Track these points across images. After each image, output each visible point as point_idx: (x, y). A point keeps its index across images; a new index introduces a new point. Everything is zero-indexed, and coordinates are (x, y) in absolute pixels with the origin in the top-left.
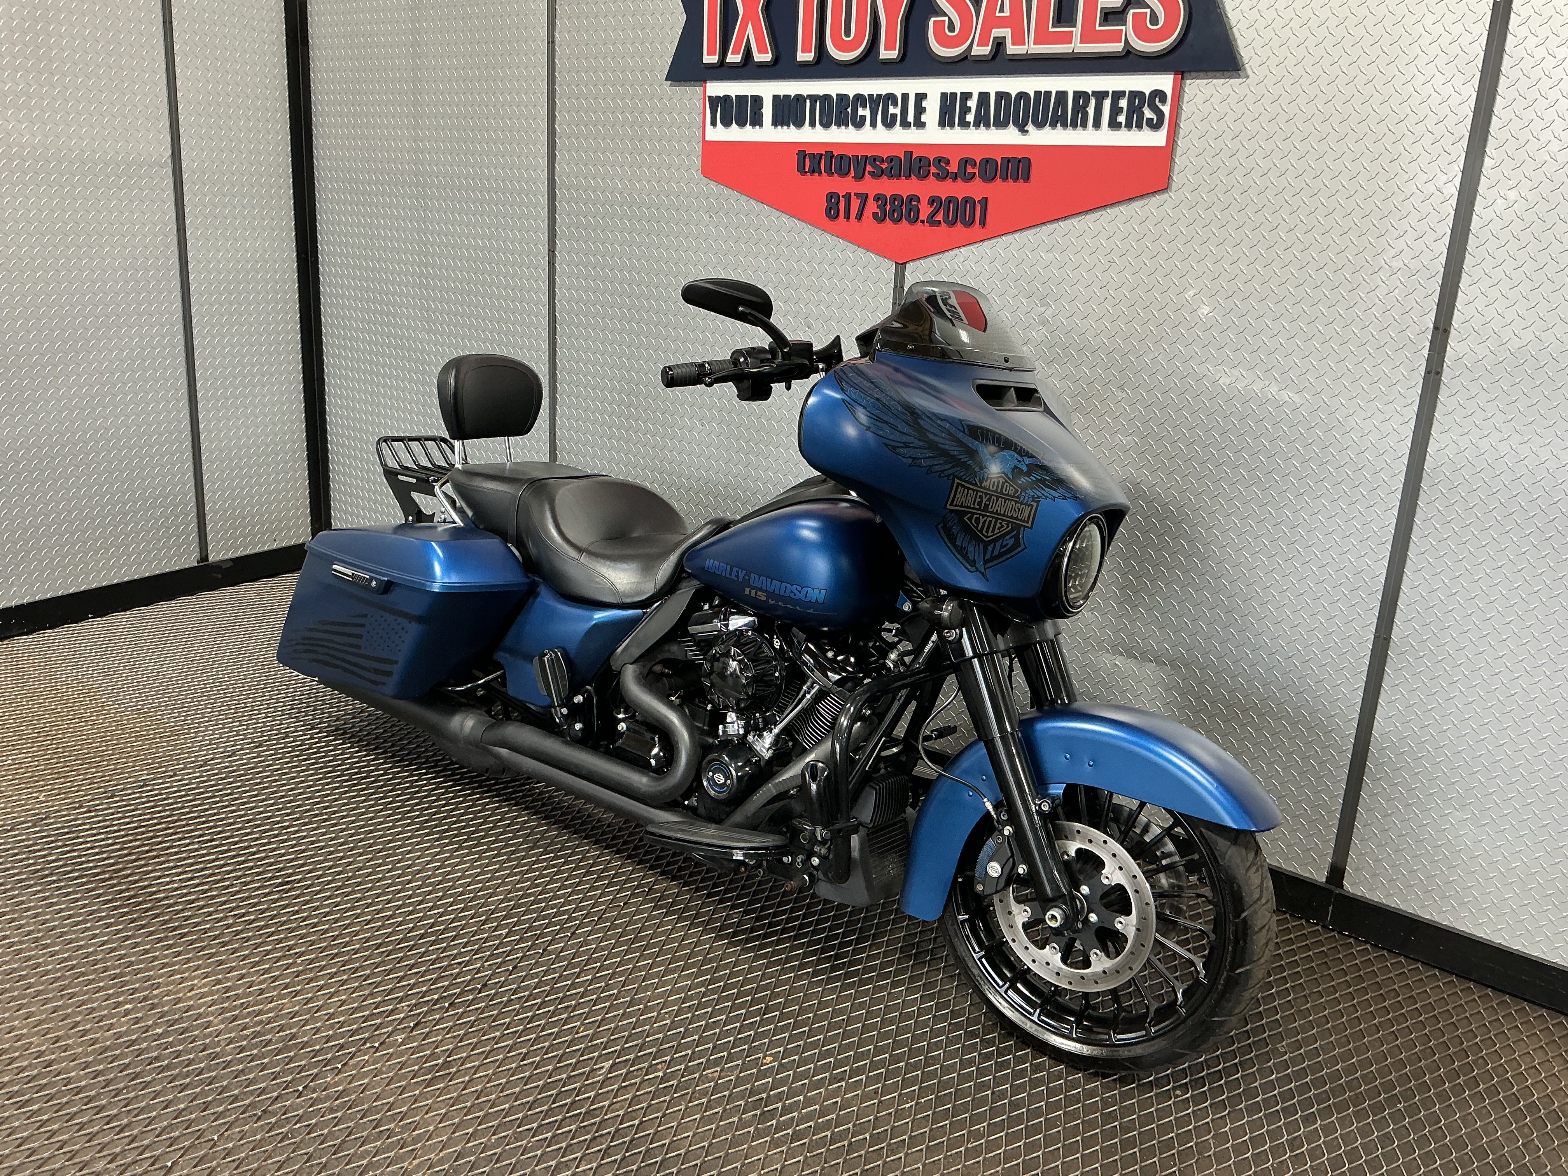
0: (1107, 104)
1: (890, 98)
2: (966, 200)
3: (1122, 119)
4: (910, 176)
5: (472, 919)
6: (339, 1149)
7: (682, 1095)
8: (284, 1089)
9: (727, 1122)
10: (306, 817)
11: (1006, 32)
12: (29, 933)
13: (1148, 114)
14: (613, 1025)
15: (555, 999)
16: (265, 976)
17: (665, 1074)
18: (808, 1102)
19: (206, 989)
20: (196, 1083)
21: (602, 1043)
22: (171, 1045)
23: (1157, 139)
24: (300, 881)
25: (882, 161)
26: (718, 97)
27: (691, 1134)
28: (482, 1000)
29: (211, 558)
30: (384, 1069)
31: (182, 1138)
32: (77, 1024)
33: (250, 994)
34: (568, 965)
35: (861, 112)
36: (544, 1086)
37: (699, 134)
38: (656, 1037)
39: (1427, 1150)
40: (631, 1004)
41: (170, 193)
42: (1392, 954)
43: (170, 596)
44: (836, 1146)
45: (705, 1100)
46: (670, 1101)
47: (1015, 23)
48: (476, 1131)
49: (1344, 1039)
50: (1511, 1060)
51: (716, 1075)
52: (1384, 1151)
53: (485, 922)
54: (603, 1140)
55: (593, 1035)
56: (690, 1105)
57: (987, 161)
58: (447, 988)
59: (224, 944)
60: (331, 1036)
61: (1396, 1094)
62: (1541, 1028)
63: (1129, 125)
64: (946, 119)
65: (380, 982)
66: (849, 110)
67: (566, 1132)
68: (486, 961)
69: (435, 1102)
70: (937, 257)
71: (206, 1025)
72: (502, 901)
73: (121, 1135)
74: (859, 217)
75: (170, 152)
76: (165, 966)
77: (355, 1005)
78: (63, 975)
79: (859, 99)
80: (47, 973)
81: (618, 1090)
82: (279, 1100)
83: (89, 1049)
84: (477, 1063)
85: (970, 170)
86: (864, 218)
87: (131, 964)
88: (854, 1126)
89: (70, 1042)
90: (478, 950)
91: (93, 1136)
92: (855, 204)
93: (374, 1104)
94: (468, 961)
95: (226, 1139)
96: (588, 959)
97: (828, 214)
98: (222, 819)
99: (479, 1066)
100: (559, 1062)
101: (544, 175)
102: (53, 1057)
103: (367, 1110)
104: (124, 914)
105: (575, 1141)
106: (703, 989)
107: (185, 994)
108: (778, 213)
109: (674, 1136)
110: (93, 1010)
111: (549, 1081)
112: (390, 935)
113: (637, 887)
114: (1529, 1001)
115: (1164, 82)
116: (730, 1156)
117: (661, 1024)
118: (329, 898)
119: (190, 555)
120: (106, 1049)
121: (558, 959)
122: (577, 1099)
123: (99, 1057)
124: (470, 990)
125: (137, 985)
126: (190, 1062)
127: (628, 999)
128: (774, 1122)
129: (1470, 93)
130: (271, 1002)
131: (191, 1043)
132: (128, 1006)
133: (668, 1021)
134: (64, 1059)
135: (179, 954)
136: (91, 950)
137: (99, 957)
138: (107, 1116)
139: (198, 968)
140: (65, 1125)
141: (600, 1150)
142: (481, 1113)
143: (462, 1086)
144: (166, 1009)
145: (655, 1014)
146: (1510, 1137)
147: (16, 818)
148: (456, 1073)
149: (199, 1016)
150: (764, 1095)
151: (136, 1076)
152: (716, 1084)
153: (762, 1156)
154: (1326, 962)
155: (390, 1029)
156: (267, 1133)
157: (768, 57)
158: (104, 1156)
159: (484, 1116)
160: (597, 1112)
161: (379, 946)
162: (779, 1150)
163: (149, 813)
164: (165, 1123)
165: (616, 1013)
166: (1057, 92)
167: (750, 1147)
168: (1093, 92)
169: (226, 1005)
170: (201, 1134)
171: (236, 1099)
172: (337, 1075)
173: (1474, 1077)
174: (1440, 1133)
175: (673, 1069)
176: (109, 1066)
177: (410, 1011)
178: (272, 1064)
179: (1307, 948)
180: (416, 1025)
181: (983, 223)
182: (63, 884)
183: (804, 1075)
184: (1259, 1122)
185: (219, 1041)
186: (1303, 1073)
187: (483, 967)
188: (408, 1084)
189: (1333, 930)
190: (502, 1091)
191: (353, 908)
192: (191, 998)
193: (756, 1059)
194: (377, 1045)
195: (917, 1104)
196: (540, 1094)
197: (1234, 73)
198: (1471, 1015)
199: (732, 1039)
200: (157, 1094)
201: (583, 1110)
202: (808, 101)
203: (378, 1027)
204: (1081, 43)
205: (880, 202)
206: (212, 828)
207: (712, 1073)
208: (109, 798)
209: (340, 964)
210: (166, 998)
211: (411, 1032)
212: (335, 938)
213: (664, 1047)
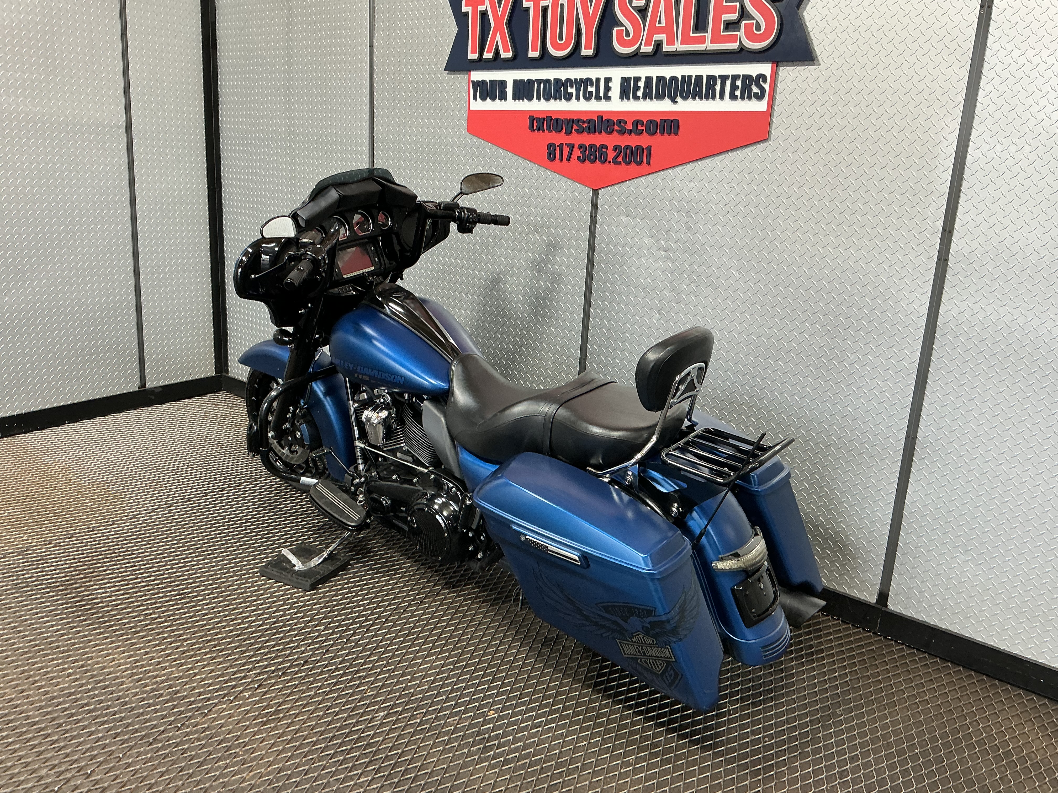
0: (728, 83)
1: (588, 81)
2: (638, 147)
3: (738, 93)
4: (601, 132)
5: (301, 619)
6: (201, 764)
7: (432, 735)
8: (168, 726)
9: (461, 752)
10: (197, 552)
11: (662, 37)
12: (10, 623)
13: (755, 89)
14: (389, 689)
15: (353, 671)
16: (162, 653)
17: (422, 720)
18: (515, 741)
19: (122, 661)
20: (111, 721)
21: (381, 700)
22: (96, 696)
23: (761, 106)
24: (190, 593)
25: (584, 122)
26: (478, 82)
27: (435, 759)
28: (303, 671)
29: (147, 386)
30: (236, 714)
31: (99, 756)
32: (36, 682)
33: (151, 664)
34: (363, 650)
35: (570, 90)
36: (340, 727)
37: (466, 106)
38: (417, 697)
39: (933, 780)
40: (402, 676)
41: (124, 145)
42: (920, 653)
43: (120, 410)
44: (532, 769)
45: (446, 738)
46: (423, 738)
47: (669, 31)
48: (293, 755)
49: (883, 707)
50: (996, 723)
51: (456, 721)
52: (904, 780)
53: (310, 621)
54: (377, 762)
55: (376, 695)
56: (437, 741)
57: (651, 121)
58: (281, 663)
59: (137, 632)
60: (202, 692)
61: (915, 743)
62: (1018, 702)
63: (742, 97)
64: (624, 95)
65: (237, 658)
66: (562, 89)
67: (352, 757)
68: (309, 646)
69: (267, 736)
70: (618, 185)
71: (121, 684)
72: (322, 608)
73: (60, 753)
74: (569, 159)
75: (124, 118)
76: (97, 645)
77: (220, 673)
78: (29, 650)
79: (569, 82)
80: (20, 648)
81: (389, 730)
82: (165, 732)
83: (43, 698)
84: (297, 711)
85: (640, 127)
86: (572, 160)
87: (74, 644)
88: (546, 756)
89: (31, 693)
90: (304, 639)
91: (41, 753)
92: (566, 150)
93: (227, 736)
94: (297, 646)
95: (128, 757)
96: (376, 646)
97: (549, 157)
98: (142, 553)
99: (299, 713)
100: (352, 712)
101: (366, 134)
102: (19, 702)
103: (222, 740)
104: (73, 612)
105: (358, 763)
106: (451, 667)
107: (109, 664)
108: (516, 157)
109: (424, 760)
110: (47, 673)
111: (344, 724)
112: (246, 628)
113: (413, 600)
114: (1011, 684)
115: (765, 69)
116: (460, 775)
117: (422, 688)
118: (208, 604)
119: (134, 383)
120: (53, 698)
121: (356, 646)
122: (362, 735)
123: (49, 703)
124: (297, 665)
125: (77, 657)
126: (108, 707)
127: (401, 672)
128: (492, 753)
129: (964, 74)
130: (164, 670)
131: (110, 695)
132: (71, 671)
133: (427, 687)
134: (25, 704)
135: (107, 638)
136: (49, 634)
137: (54, 639)
138: (51, 741)
139: (118, 647)
140: (23, 745)
141: (374, 769)
142: (298, 744)
143: (286, 726)
144: (95, 673)
145: (418, 682)
146: (991, 773)
147: (7, 550)
148: (283, 717)
149: (117, 678)
150: (487, 736)
151: (72, 715)
152: (455, 728)
153: (482, 775)
154: (874, 657)
155: (241, 688)
156: (156, 753)
157: (509, 55)
158: (47, 766)
159: (299, 746)
160: (374, 744)
161: (239, 635)
162: (494, 771)
163: (94, 548)
164: (89, 746)
165: (392, 681)
166: (696, 76)
167: (474, 769)
168: (719, 76)
169: (135, 671)
170: (112, 753)
171: (136, 731)
172: (204, 717)
173: (969, 733)
174: (943, 768)
175: (427, 718)
176: (55, 708)
177: (256, 677)
178: (162, 710)
179: (862, 647)
180: (259, 686)
181: (649, 162)
182: (34, 592)
183: (514, 723)
184: (820, 760)
185: (128, 694)
186: (852, 728)
187: (306, 649)
188: (251, 724)
189: (880, 636)
190: (312, 730)
191: (224, 611)
192: (112, 666)
193: (483, 712)
194: (232, 698)
195: (589, 743)
196: (337, 732)
197: (811, 62)
198: (971, 693)
199: (468, 699)
200: (85, 727)
201: (365, 743)
202: (536, 83)
203: (234, 687)
204: (711, 43)
205: (582, 150)
206: (135, 558)
207: (453, 721)
208: (69, 538)
209: (212, 647)
210: (96, 666)
211: (256, 690)
212: (210, 630)
213: (422, 703)
